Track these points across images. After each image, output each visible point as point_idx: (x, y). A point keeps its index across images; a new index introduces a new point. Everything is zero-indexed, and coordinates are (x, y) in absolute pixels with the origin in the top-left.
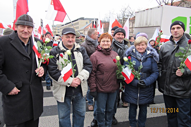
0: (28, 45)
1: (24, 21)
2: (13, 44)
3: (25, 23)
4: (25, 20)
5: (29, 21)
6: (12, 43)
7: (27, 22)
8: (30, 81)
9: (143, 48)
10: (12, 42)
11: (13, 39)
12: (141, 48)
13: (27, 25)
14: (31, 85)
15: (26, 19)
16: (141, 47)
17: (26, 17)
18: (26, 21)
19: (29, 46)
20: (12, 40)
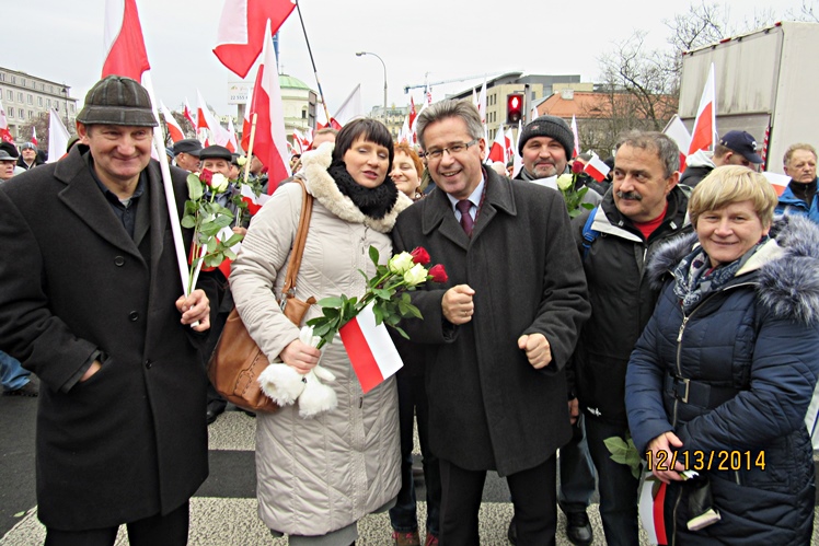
0: (134, 201)
1: (116, 108)
2: (69, 203)
3: (120, 114)
4: (120, 105)
5: (135, 106)
6: (64, 199)
7: (128, 110)
8: (142, 351)
9: (735, 233)
10: (63, 194)
11: (67, 180)
12: (722, 236)
13: (130, 126)
14: (146, 370)
15: (121, 97)
16: (724, 227)
17: (120, 90)
18: (125, 105)
19: (141, 207)
20: (67, 185)
